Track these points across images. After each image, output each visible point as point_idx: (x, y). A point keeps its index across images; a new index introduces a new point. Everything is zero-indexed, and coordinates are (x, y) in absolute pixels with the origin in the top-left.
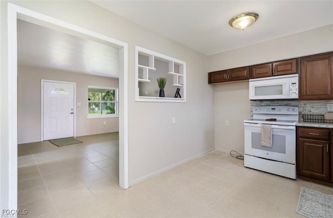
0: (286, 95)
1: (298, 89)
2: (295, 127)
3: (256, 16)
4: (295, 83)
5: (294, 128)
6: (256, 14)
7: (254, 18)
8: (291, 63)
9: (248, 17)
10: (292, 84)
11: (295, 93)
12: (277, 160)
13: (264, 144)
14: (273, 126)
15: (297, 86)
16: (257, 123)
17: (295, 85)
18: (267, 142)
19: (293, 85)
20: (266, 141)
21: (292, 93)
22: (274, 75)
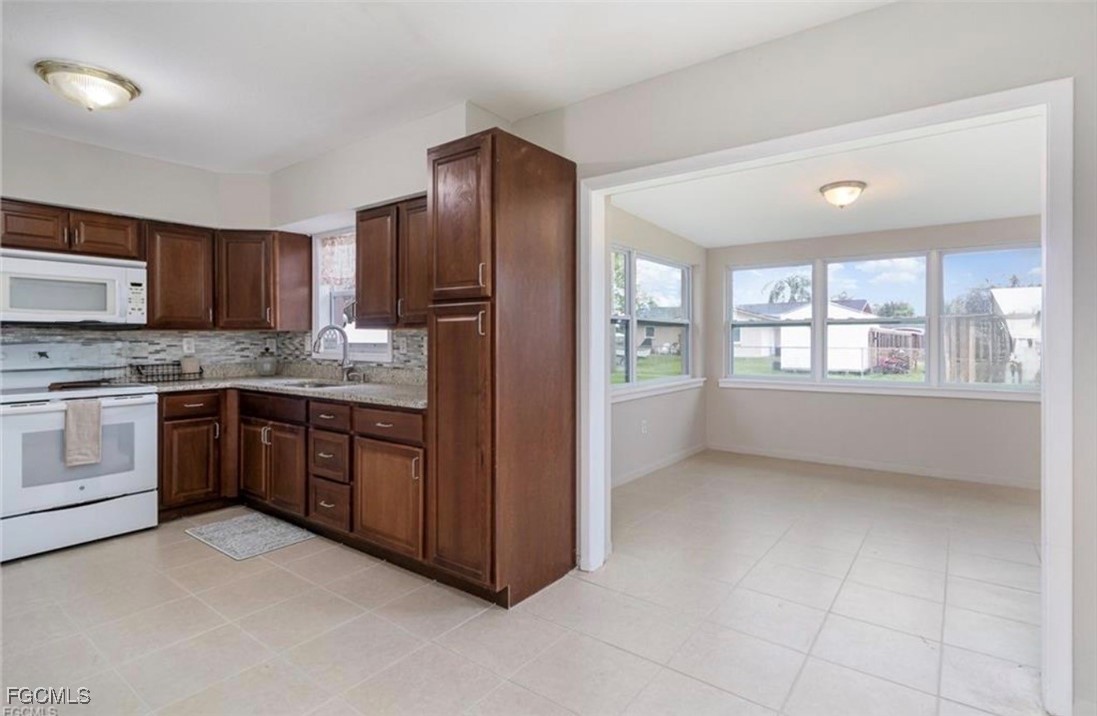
0: (118, 311)
1: (145, 301)
2: (156, 396)
3: (135, 91)
4: (140, 285)
5: (155, 398)
6: (136, 88)
7: (129, 95)
8: (124, 228)
9: (119, 88)
10: (133, 284)
11: (140, 309)
12: (109, 496)
13: (77, 460)
14: (104, 402)
15: (143, 292)
16: (48, 401)
17: (139, 288)
18: (89, 452)
19: (134, 287)
20: (83, 451)
21: (133, 309)
22: (74, 248)
